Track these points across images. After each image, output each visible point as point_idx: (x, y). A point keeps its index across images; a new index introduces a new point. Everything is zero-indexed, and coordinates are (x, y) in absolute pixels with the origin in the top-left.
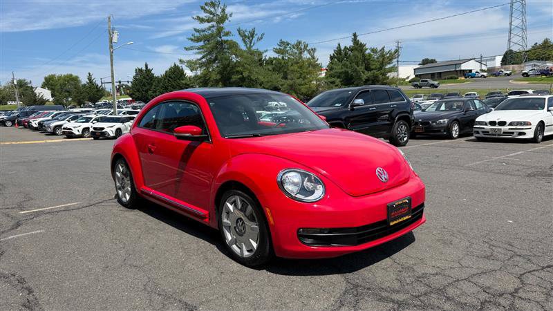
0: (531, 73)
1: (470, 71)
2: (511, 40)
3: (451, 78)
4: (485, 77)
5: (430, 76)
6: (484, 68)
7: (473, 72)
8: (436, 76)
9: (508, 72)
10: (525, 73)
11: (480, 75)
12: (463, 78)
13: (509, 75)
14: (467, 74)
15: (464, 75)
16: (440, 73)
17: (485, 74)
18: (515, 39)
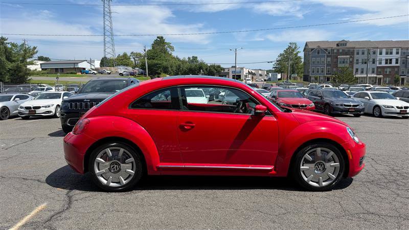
0: (124, 73)
1: (84, 69)
2: (106, 50)
3: (72, 73)
4: (95, 74)
5: (54, 71)
6: (93, 67)
7: (86, 69)
8: (59, 70)
9: (109, 72)
10: (121, 73)
11: (92, 72)
12: (80, 74)
13: (109, 74)
14: (83, 70)
15: (81, 72)
16: (62, 69)
17: (95, 72)
18: (108, 50)
